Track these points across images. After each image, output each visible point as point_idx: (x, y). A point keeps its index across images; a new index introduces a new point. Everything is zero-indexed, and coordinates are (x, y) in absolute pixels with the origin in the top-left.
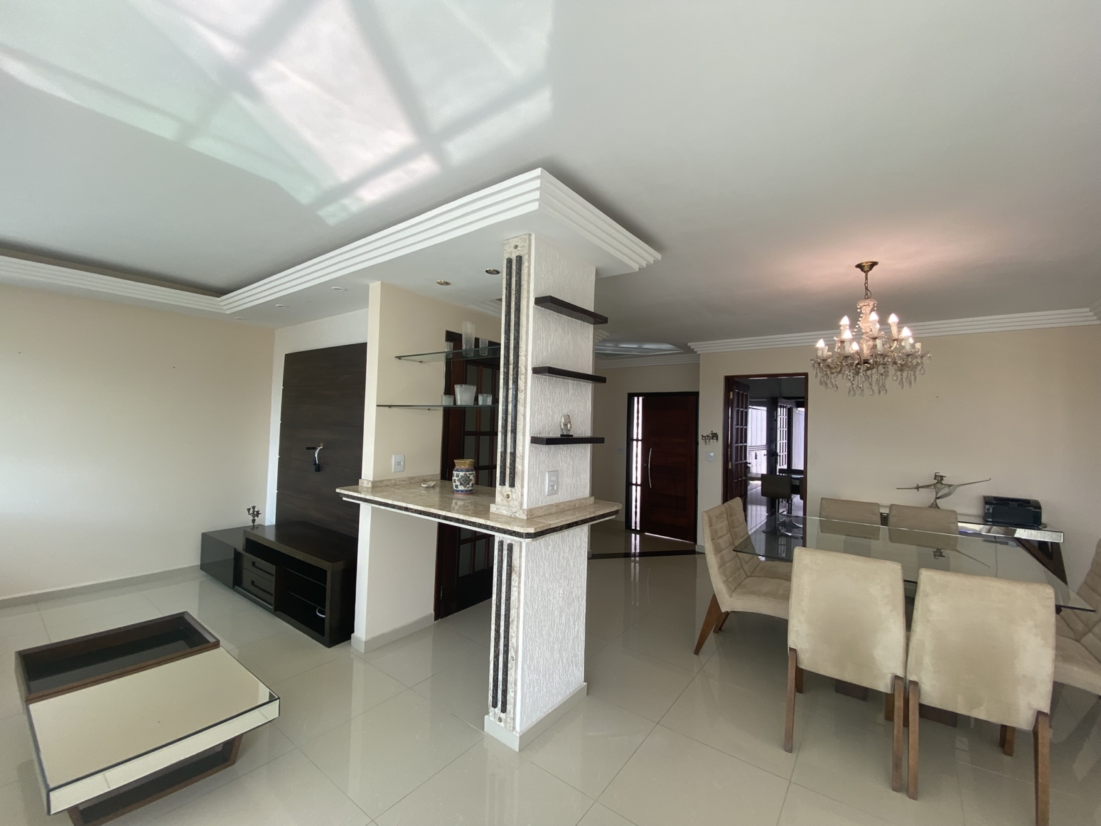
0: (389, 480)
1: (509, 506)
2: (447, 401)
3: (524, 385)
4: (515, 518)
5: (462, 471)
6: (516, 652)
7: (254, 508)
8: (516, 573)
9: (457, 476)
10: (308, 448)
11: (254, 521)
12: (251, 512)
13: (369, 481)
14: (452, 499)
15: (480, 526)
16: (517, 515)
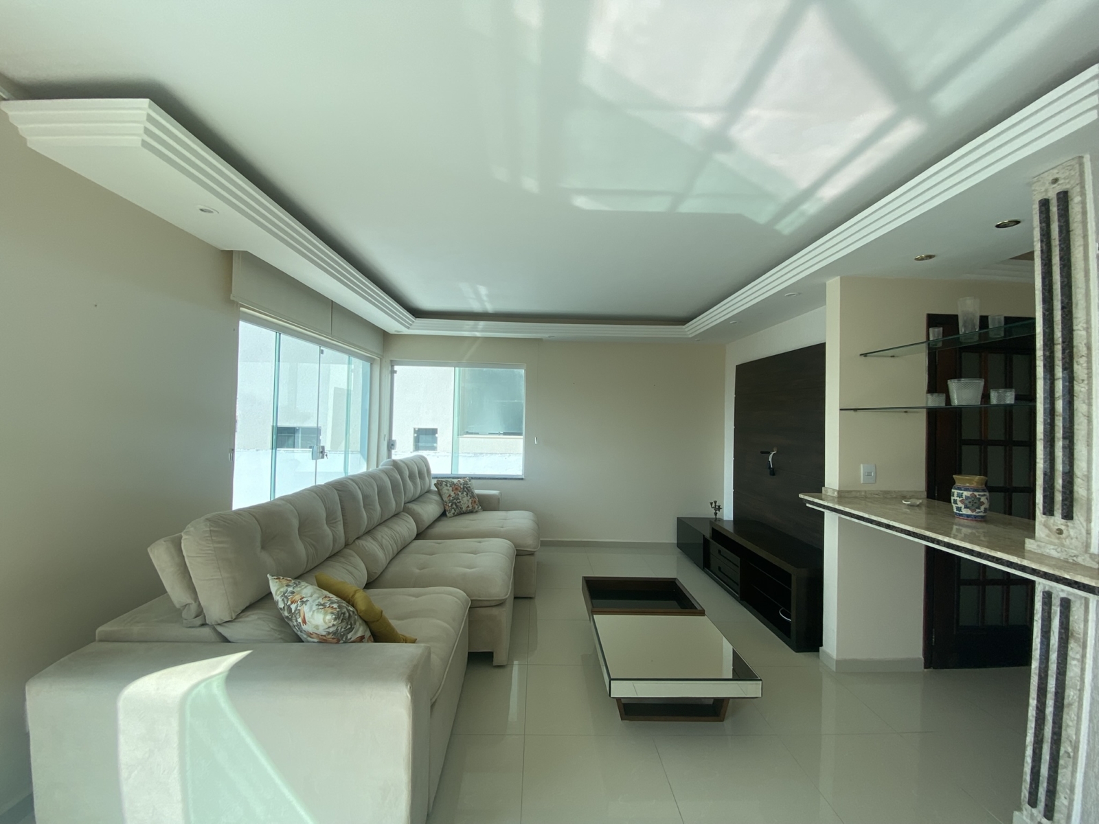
0: (859, 491)
1: (1063, 546)
2: (936, 401)
3: (1086, 371)
4: (1074, 564)
5: (966, 490)
6: (1076, 748)
7: (715, 502)
8: (1077, 640)
9: (960, 496)
10: (762, 453)
11: (716, 514)
12: (713, 505)
13: (834, 490)
14: (953, 524)
15: (1010, 564)
16: (1080, 560)
